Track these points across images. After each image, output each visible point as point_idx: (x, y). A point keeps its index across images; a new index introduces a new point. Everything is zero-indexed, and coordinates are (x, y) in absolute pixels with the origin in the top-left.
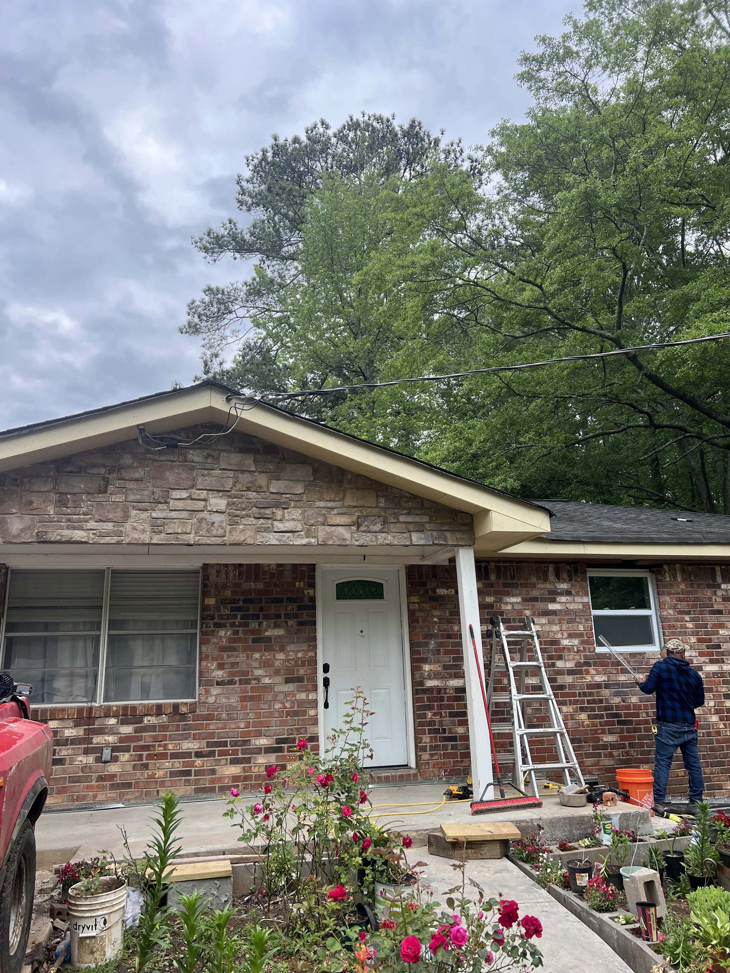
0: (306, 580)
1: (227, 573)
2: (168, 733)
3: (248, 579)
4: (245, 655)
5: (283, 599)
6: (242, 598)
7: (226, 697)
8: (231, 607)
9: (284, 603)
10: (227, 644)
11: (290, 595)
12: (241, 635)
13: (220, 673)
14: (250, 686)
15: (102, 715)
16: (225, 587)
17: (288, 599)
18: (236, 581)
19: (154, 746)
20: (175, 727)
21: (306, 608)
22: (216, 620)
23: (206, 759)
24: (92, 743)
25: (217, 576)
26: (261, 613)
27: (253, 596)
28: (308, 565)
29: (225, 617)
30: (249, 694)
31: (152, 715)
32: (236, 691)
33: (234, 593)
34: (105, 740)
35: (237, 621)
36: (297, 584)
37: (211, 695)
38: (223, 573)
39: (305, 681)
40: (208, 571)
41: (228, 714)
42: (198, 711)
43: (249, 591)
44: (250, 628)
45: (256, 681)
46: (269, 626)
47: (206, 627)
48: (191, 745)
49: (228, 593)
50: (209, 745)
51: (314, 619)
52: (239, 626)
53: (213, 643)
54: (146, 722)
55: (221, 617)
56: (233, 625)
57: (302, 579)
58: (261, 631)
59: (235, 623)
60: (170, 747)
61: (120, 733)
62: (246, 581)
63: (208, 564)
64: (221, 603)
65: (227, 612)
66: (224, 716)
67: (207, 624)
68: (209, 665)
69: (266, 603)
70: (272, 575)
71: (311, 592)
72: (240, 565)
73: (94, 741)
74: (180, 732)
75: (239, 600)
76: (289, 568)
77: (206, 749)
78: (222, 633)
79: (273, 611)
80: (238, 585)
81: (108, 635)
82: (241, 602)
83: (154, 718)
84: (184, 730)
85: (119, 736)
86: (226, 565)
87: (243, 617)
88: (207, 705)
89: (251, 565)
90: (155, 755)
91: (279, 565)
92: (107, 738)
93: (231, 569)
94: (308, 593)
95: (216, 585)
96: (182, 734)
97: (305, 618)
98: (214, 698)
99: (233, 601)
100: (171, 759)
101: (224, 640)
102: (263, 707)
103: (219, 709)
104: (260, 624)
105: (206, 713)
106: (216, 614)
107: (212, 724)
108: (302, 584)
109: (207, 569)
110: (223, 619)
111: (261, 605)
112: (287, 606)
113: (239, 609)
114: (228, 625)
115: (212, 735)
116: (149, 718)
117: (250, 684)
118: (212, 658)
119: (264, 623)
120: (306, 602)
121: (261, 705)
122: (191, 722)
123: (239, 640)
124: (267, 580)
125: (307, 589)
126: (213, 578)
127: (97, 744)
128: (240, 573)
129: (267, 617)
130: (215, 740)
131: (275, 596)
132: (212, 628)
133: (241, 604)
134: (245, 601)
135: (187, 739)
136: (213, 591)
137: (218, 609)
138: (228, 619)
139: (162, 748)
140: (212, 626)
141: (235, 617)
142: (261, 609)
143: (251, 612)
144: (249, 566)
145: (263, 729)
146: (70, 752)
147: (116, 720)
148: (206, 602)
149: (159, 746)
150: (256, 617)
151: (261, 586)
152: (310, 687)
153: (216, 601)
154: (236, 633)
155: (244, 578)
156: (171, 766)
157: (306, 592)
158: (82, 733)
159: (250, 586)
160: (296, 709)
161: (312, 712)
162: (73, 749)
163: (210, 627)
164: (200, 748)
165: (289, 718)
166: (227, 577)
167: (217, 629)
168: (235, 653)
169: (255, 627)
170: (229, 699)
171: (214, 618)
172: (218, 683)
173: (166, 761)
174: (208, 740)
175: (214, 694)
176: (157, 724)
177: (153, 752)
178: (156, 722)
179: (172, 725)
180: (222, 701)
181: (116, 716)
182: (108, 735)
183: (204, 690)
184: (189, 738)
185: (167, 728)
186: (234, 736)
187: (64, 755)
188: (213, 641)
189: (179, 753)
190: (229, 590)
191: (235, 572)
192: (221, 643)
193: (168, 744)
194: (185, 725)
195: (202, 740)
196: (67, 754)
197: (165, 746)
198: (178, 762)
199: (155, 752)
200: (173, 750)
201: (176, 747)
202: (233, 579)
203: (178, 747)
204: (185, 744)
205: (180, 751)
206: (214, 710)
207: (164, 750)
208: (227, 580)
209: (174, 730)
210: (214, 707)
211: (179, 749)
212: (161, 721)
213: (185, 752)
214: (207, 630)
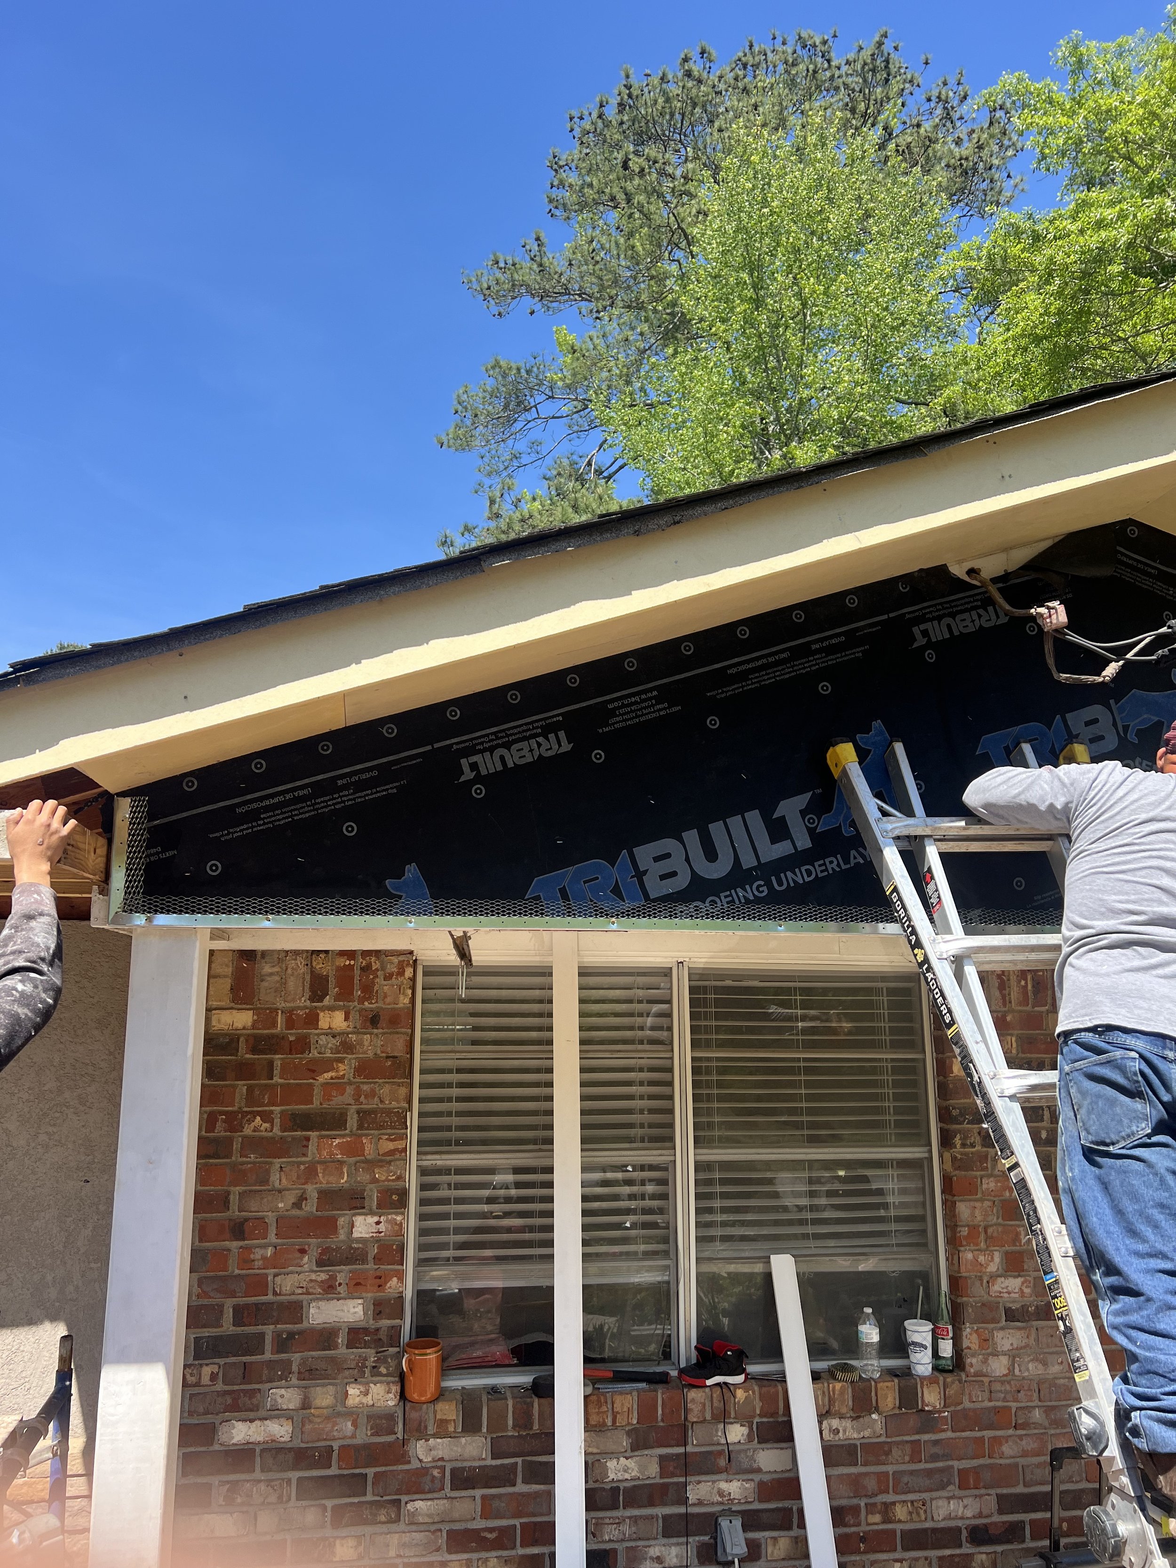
2: (890, 1469)
7: (1035, 1358)
13: (1014, 1284)
15: (708, 1416)
16: (1001, 1024)
18: (1029, 1008)
19: (855, 1511)
20: (908, 1448)
23: (999, 1548)
24: (684, 1501)
31: (841, 1415)
34: (721, 1493)
37: (996, 1354)
38: (993, 982)
41: (1048, 1410)
47: (964, 1145)
48: (955, 1508)
50: (1006, 1504)
53: (986, 1193)
54: (826, 1435)
60: (901, 1512)
61: (759, 1470)
66: (1037, 1415)
68: (981, 1259)
73: (692, 1495)
74: (922, 1466)
77: (996, 1518)
81: (696, 1163)
83: (848, 1423)
84: (934, 1458)
85: (757, 1477)
88: (986, 1380)
90: (863, 1539)
92: (723, 1485)
96: (929, 1473)
98: (1004, 1360)
100: (905, 1549)
103: (1021, 1395)
105: (988, 1404)
107: (1007, 1438)
115: (1008, 1473)
116: (835, 1423)
118: (989, 1237)
122: (950, 1434)
127: (700, 1503)
128: (1039, 986)
130: (1020, 1489)
132: (978, 1148)
135: (942, 1487)
139: (877, 1518)
146: (627, 1529)
147: (745, 1430)
149: (871, 1508)
158: (654, 1469)
162: (635, 1519)
163: (973, 1146)
164: (980, 1515)
166: (1004, 997)
170: (1045, 1364)
172: (1012, 1315)
173: (892, 1556)
174: (999, 1491)
175: (1005, 1349)
176: (858, 1443)
177: (853, 1529)
178: (855, 1436)
179: (897, 1443)
180: (1028, 1370)
181: (745, 1419)
182: (724, 1476)
183: (975, 1336)
184: (949, 1483)
185: (888, 1453)
186: (1071, 1477)
187: (610, 1541)
188: (984, 1186)
189: (925, 1530)
190: (1012, 1035)
191: (1023, 983)
192: (1008, 1194)
193: (894, 1503)
194: (936, 1442)
195: (983, 1491)
196: (621, 1537)
197: (886, 1510)
198: (926, 1559)
199: (864, 1528)
200: (912, 1520)
201: (918, 1514)
202: (1020, 1004)
203: (922, 1512)
204: (940, 1503)
205: (928, 1525)
206: (1009, 1397)
207: (884, 1522)
208: (1005, 1005)
209: (907, 1458)
210: (1008, 1387)
211: (923, 1517)
212: (867, 1433)
213: (943, 1529)
214: (966, 1154)
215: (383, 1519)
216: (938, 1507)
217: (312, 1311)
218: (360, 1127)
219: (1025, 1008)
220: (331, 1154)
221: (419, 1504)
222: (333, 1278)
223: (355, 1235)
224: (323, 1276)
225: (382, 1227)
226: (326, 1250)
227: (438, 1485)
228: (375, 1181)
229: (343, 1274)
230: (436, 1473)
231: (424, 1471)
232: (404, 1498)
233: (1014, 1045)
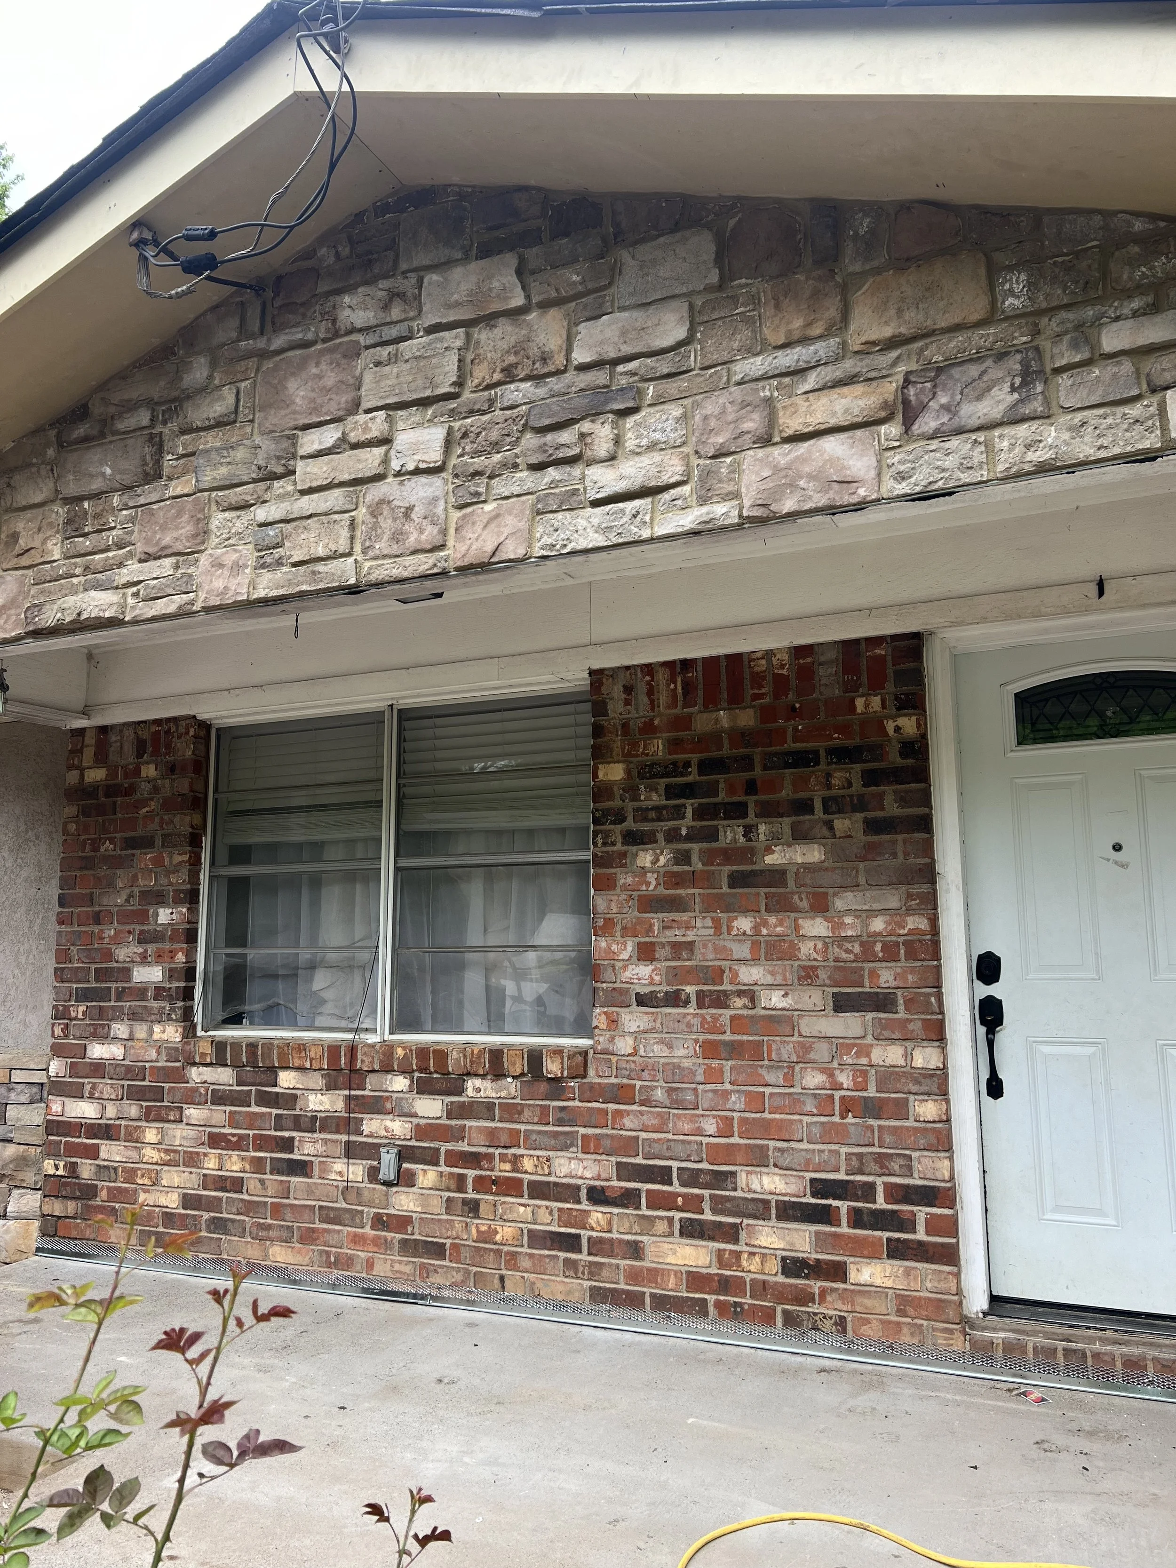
0: (890, 687)
1: (650, 692)
2: (522, 1127)
3: (711, 703)
4: (709, 923)
5: (816, 752)
6: (695, 758)
7: (661, 1042)
8: (668, 787)
9: (823, 766)
10: (661, 890)
11: (838, 739)
12: (697, 865)
13: (644, 971)
14: (728, 1013)
15: (377, 1067)
16: (649, 729)
17: (830, 751)
18: (677, 711)
19: (490, 1157)
20: (538, 1111)
21: (895, 775)
22: (630, 824)
23: (616, 1210)
24: (360, 1133)
25: (627, 703)
26: (751, 800)
27: (726, 750)
28: (895, 637)
29: (653, 814)
30: (728, 1037)
31: (483, 1076)
32: (689, 1025)
33: (674, 745)
34: (387, 1130)
35: (685, 825)
36: (860, 703)
37: (624, 1034)
38: (642, 689)
39: (901, 1008)
40: (604, 690)
41: (670, 1091)
42: (591, 1072)
43: (714, 738)
44: (721, 844)
45: (745, 1001)
46: (775, 838)
47: (605, 844)
48: (576, 1167)
49: (658, 747)
50: (624, 1171)
51: (924, 810)
52: (689, 838)
53: (625, 888)
54: (470, 1092)
55: (642, 814)
56: (673, 836)
57: (875, 686)
58: (752, 851)
59: (677, 830)
60: (528, 1164)
61: (415, 1115)
62: (706, 708)
63: (601, 671)
64: (641, 776)
65: (656, 799)
66: (659, 1094)
67: (607, 835)
68: (614, 947)
69: (765, 768)
70: (781, 683)
71: (908, 724)
72: (686, 664)
73: (366, 1128)
74: (551, 1128)
75: (687, 764)
76: (831, 655)
77: (615, 1183)
78: (645, 859)
79: (786, 792)
80: (682, 723)
81: (397, 869)
82: (693, 769)
83: (488, 1084)
84: (560, 1122)
85: (415, 1121)
86: (648, 669)
87: (700, 813)
88: (614, 1059)
89: (717, 658)
90: (494, 1182)
91: (800, 651)
92: (389, 1123)
93: (662, 677)
94: (898, 729)
95: (625, 726)
96: (556, 1134)
97: (892, 808)
98: (630, 1041)
99: (676, 769)
100: (531, 1197)
101: (651, 878)
102: (770, 1078)
103: (645, 1074)
104: (749, 831)
105: (613, 1080)
106: (630, 806)
107: (628, 1113)
108: (876, 702)
109: (601, 684)
110: (646, 819)
111: (747, 775)
112: (829, 775)
113: (688, 791)
114: (660, 837)
115: (630, 1145)
116: (478, 1082)
117: (727, 1007)
118: (624, 928)
119: (762, 828)
120: (894, 758)
121: (763, 1072)
122: (577, 1103)
123: (692, 879)
124: (767, 700)
125: (894, 718)
126: (616, 709)
127: (371, 1135)
128: (688, 688)
129: (768, 811)
130: (639, 1160)
131: (791, 745)
132: (619, 847)
133: (693, 775)
134: (705, 767)
135: (565, 1148)
136: (617, 743)
137: (631, 790)
138: (659, 819)
139: (507, 1166)
140: (619, 839)
141: (678, 813)
142: (751, 788)
143: (722, 797)
144: (711, 662)
145: (772, 1144)
146: (320, 1148)
147: (407, 1082)
148: (601, 775)
149: (503, 1158)
150: (737, 811)
151: (747, 718)
152: (916, 1027)
153: (628, 772)
154: (683, 858)
155: (700, 701)
156: (529, 1218)
157: (890, 726)
158: (340, 1105)
159: (717, 720)
160: (872, 1092)
161: (928, 1110)
162: (325, 1141)
163: (613, 844)
164: (598, 1178)
165: (850, 1119)
166: (652, 702)
167: (634, 849)
168: (684, 917)
169: (735, 840)
170: (670, 1047)
171: (623, 820)
172: (642, 1001)
173: (519, 1200)
174: (620, 1159)
175: (632, 1030)
176: (497, 1101)
177: (488, 1173)
178: (494, 1095)
179: (529, 1105)
180: (653, 1051)
181: (405, 1071)
182: (391, 1116)
183: (603, 1017)
184: (572, 1145)
185: (520, 1113)
186: (689, 1156)
187: (308, 1155)
188: (622, 881)
189: (548, 1183)
190: (659, 738)
191: (672, 686)
192: (644, 888)
193: (522, 1156)
194: (563, 1109)
195: (604, 1157)
196: (315, 1153)
197: (516, 1161)
198: (547, 1207)
199: (494, 1174)
200: (535, 1173)
201: (543, 1168)
202: (668, 707)
203: (546, 1167)
204: (562, 1161)
205: (552, 1179)
206: (633, 1075)
207: (513, 1171)
208: (653, 710)
209: (536, 1119)
210: (633, 1066)
211: (547, 1172)
212: (503, 1094)
213: (563, 1184)
214: (607, 852)
215: (172, 1118)
216: (560, 1165)
217: (135, 973)
218: (163, 846)
219: (674, 711)
220: (146, 865)
221: (192, 1111)
222: (146, 951)
223: (159, 922)
224: (141, 950)
225: (174, 916)
226: (142, 932)
227: (203, 1100)
228: (171, 884)
229: (151, 948)
230: (202, 1091)
231: (195, 1090)
232: (185, 1106)
233: (661, 747)
